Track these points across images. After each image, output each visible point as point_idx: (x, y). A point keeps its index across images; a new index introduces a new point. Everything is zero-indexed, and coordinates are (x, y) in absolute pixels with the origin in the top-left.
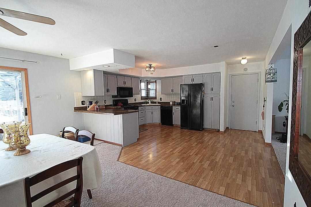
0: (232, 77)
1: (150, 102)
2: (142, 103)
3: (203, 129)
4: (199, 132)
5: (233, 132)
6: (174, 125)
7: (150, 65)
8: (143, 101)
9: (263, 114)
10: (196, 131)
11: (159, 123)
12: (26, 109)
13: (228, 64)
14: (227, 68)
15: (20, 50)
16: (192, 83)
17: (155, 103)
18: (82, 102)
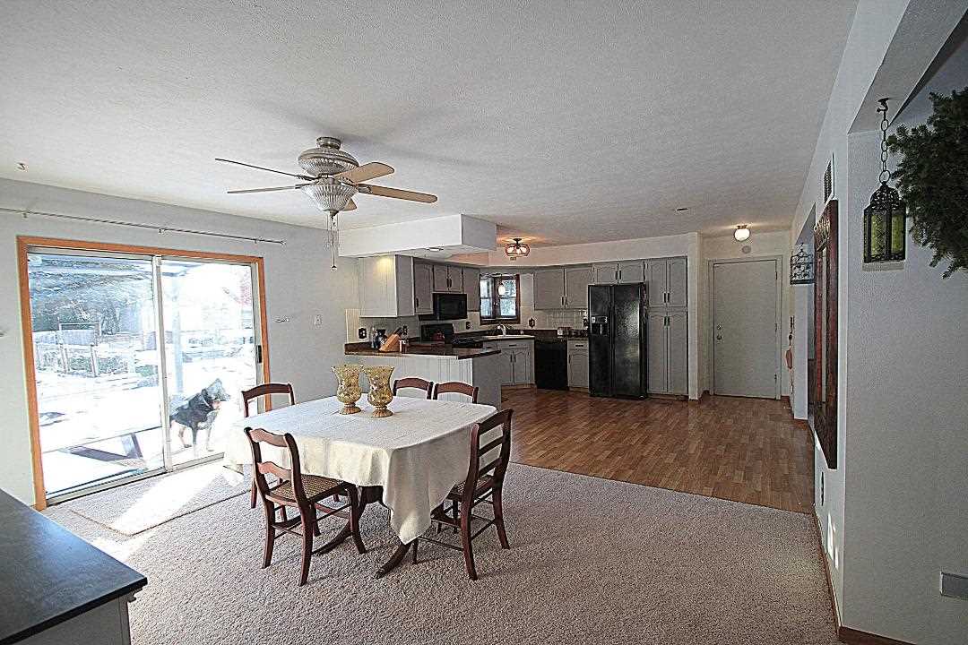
0: (713, 268)
1: (504, 330)
2: (484, 333)
3: (647, 396)
4: (638, 402)
5: (720, 402)
6: (571, 389)
7: (517, 240)
8: (485, 328)
9: (790, 356)
10: (631, 401)
11: (531, 384)
12: (260, 347)
13: (703, 236)
14: (702, 245)
15: (253, 216)
16: (616, 283)
17: (518, 332)
18: (361, 331)
